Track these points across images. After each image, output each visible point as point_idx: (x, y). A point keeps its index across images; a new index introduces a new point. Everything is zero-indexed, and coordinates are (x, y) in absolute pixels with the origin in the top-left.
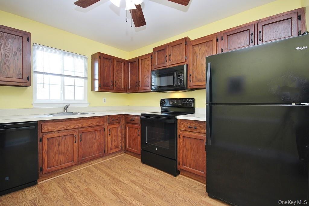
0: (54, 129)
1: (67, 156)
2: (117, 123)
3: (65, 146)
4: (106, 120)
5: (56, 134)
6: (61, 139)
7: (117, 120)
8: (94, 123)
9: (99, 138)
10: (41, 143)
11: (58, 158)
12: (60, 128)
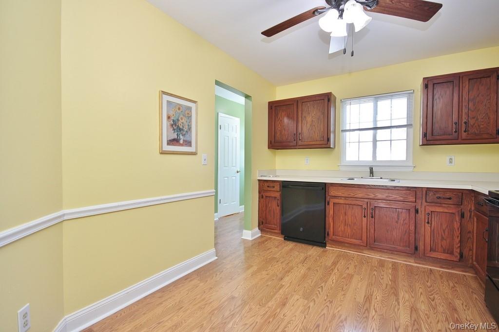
0: (340, 194)
1: (354, 231)
2: (452, 206)
3: (353, 218)
4: (422, 195)
5: (342, 201)
6: (347, 208)
7: (450, 199)
8: (396, 196)
9: (405, 222)
10: (328, 206)
11: (345, 229)
12: (346, 195)
